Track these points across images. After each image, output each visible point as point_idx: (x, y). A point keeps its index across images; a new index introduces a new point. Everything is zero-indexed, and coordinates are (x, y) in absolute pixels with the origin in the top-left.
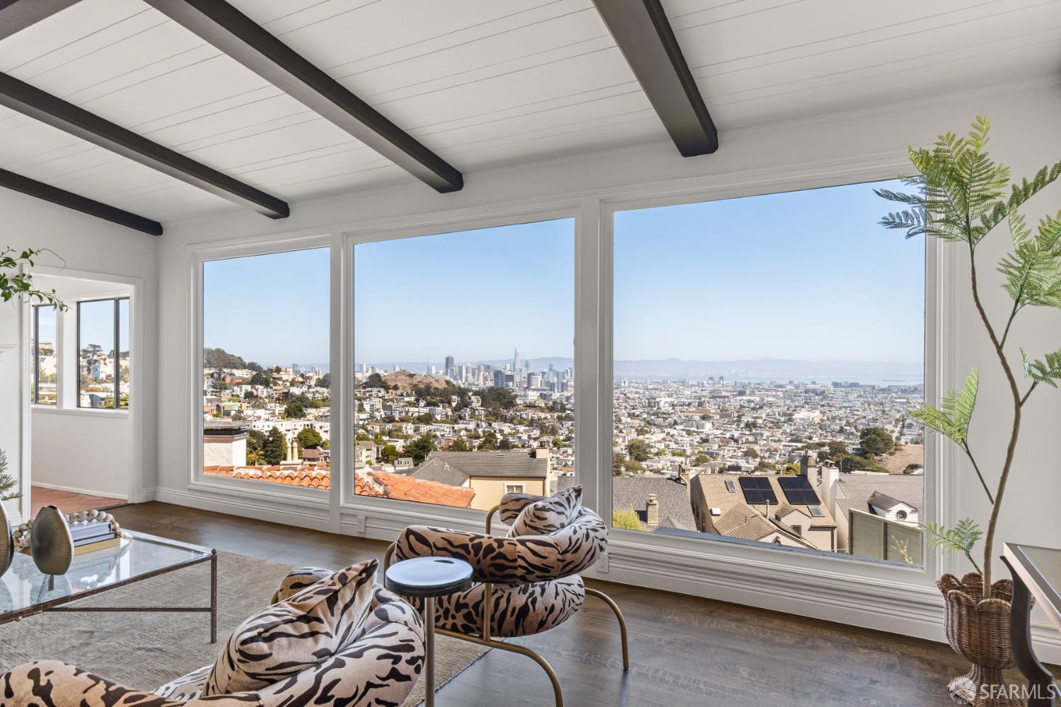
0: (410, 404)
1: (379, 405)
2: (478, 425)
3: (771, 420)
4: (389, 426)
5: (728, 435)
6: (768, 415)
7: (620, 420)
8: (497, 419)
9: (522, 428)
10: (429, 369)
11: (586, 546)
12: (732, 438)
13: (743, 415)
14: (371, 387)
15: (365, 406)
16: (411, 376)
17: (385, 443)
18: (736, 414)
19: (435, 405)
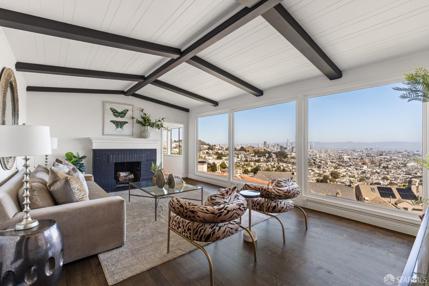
0: (253, 156)
1: (243, 156)
2: (275, 164)
3: (395, 166)
4: (246, 163)
5: (374, 171)
6: (394, 164)
7: (327, 164)
8: (281, 162)
9: (290, 165)
10: (259, 145)
12: (376, 172)
13: (382, 163)
14: (241, 151)
15: (239, 156)
16: (253, 147)
17: (245, 168)
18: (378, 163)
19: (261, 157)
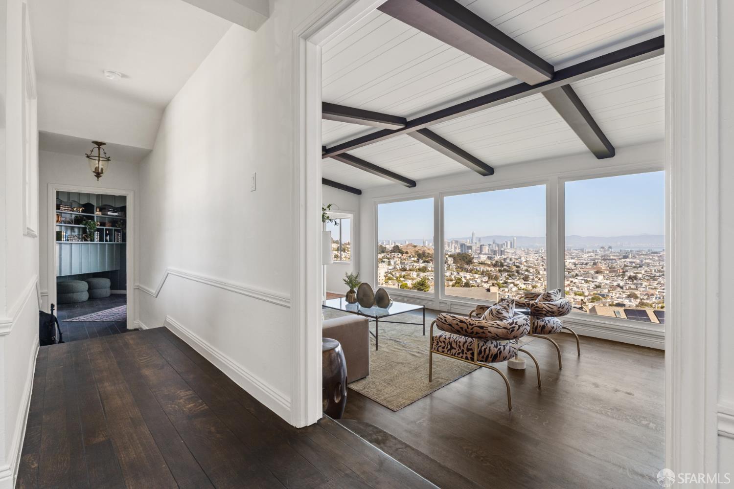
0: (414, 261)
1: (398, 262)
2: (452, 274)
3: (648, 274)
4: (404, 273)
5: (615, 284)
6: (646, 271)
7: (539, 273)
8: (462, 270)
9: (477, 276)
10: (424, 243)
11: (566, 307)
12: (618, 286)
13: (627, 271)
14: (394, 252)
15: (391, 262)
16: (415, 246)
17: (402, 282)
18: (621, 271)
19: (428, 262)
